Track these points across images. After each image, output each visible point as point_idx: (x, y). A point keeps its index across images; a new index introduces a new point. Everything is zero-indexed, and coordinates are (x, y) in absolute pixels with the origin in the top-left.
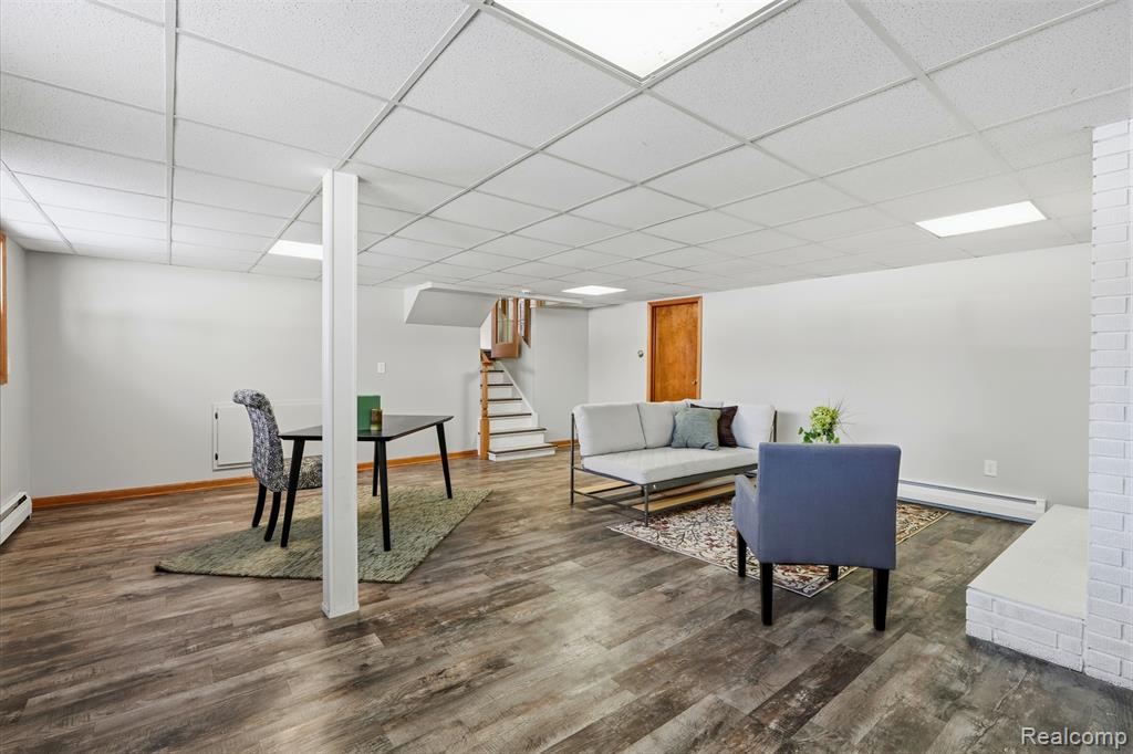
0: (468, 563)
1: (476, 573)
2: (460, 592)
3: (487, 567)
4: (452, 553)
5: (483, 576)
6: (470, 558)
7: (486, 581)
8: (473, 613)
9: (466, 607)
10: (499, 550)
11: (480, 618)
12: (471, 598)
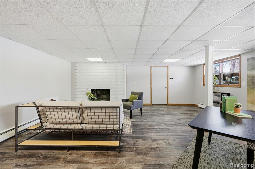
0: (181, 134)
1: (179, 131)
2: (183, 128)
3: (176, 131)
4: (186, 138)
5: (177, 130)
6: (180, 135)
7: (177, 129)
8: (181, 125)
9: (182, 126)
10: (171, 135)
11: (180, 124)
12: (181, 127)
